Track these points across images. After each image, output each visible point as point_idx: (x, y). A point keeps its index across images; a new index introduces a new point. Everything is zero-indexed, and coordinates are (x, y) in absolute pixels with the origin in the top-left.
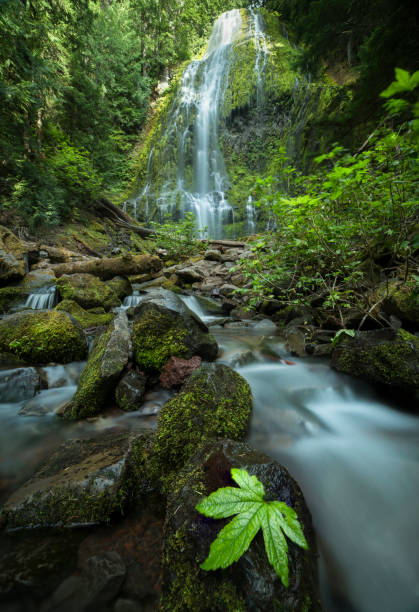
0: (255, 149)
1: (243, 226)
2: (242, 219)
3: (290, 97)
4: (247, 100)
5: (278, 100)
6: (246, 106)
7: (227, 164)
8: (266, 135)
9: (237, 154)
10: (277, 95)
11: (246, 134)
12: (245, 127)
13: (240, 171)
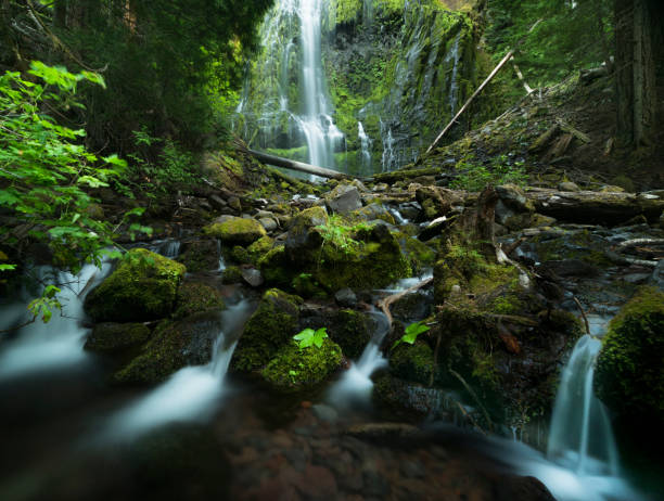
0: (358, 70)
1: (357, 156)
2: (355, 148)
3: (400, 17)
4: (353, 16)
5: (387, 19)
6: (352, 22)
7: (330, 84)
8: (370, 55)
9: (338, 74)
10: (386, 13)
11: (349, 52)
12: (348, 44)
13: (343, 94)
